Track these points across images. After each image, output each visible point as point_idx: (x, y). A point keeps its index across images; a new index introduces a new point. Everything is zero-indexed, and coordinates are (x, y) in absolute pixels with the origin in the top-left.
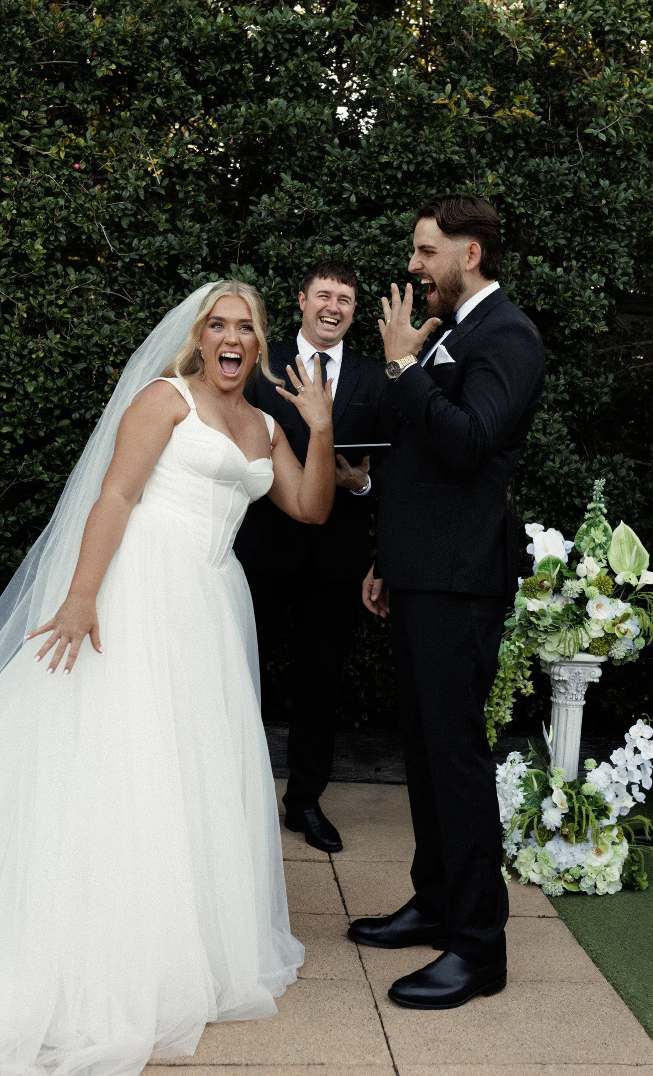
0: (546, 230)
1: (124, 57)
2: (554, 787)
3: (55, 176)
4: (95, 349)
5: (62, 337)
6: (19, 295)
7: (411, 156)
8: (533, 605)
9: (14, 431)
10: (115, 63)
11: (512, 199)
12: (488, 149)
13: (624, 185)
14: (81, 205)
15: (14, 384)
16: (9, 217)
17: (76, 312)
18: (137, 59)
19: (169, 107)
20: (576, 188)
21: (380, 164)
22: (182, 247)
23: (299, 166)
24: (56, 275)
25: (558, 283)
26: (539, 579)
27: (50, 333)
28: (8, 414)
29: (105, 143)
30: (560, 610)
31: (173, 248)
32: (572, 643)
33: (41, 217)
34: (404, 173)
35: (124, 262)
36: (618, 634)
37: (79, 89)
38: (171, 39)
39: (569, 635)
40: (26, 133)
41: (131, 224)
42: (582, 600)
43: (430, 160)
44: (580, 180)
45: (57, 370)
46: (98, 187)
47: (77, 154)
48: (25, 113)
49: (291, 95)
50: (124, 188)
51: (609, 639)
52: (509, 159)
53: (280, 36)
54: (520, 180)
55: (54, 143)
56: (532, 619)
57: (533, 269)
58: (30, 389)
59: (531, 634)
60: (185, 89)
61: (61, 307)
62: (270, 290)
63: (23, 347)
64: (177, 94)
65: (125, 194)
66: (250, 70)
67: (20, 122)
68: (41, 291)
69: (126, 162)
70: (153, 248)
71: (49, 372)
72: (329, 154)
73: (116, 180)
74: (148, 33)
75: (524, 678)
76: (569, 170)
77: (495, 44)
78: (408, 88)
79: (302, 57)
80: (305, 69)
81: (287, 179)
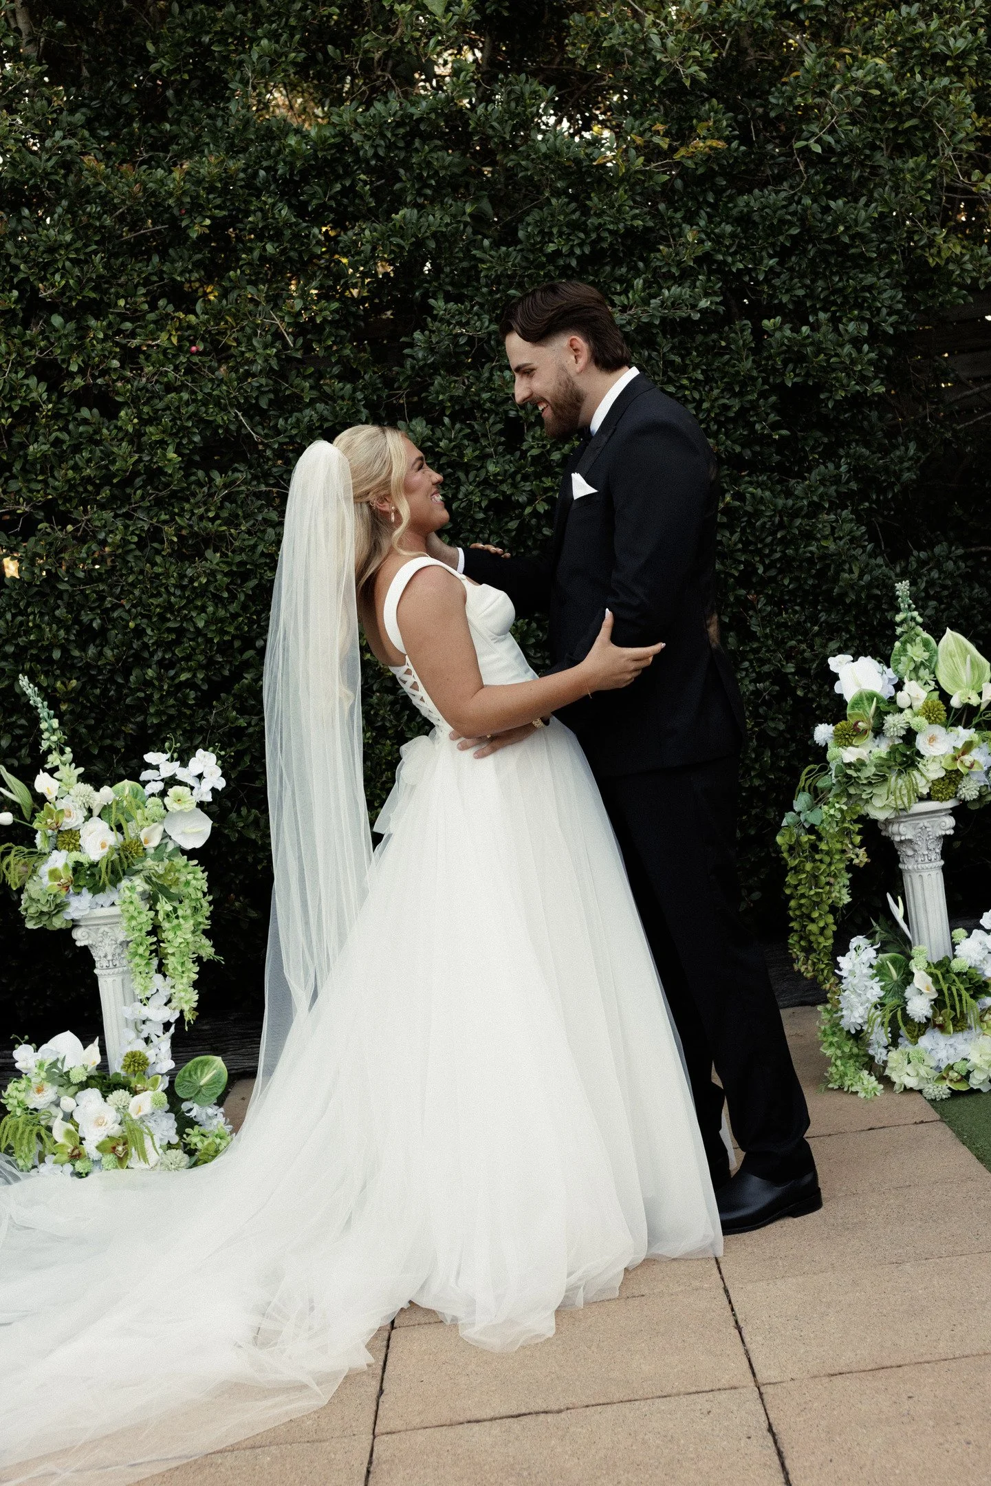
0: (776, 282)
1: (217, 207)
2: (914, 970)
3: (172, 367)
4: (263, 560)
5: (224, 555)
6: (164, 517)
7: (582, 235)
8: (850, 755)
9: (194, 676)
10: (209, 217)
11: (724, 255)
12: (681, 199)
13: (863, 200)
14: (210, 394)
15: (182, 622)
16: (130, 430)
17: (232, 521)
18: (233, 204)
19: (283, 252)
20: (803, 220)
21: (546, 255)
22: (336, 417)
23: (452, 284)
24: (200, 484)
25: (805, 346)
26: (851, 721)
27: (209, 553)
28: (183, 659)
29: (220, 312)
30: (884, 755)
31: (327, 420)
32: (904, 792)
33: (166, 420)
34: (580, 259)
35: (273, 450)
36: (962, 770)
37: (176, 258)
38: (267, 169)
39: (900, 782)
40: (128, 325)
41: (271, 402)
42: (910, 736)
43: (606, 234)
44: (805, 209)
45: (226, 595)
46: (223, 368)
47: (189, 335)
48: (122, 303)
49: (420, 200)
50: (254, 362)
51: (953, 777)
52: (709, 205)
53: (389, 135)
54: (729, 229)
55: (162, 330)
56: (849, 772)
57: (770, 336)
58: (201, 624)
59: (852, 791)
60: (297, 224)
61: (212, 520)
62: (450, 441)
63: (182, 576)
64: (288, 233)
65: (256, 368)
66: (365, 183)
67: (119, 314)
68: (187, 506)
69: (248, 330)
70: (302, 426)
71: (217, 599)
72: (483, 261)
73: (243, 353)
74: (238, 170)
75: (855, 846)
76: (790, 200)
77: (656, 68)
78: (558, 153)
79: (423, 151)
80: (429, 164)
81: (439, 304)
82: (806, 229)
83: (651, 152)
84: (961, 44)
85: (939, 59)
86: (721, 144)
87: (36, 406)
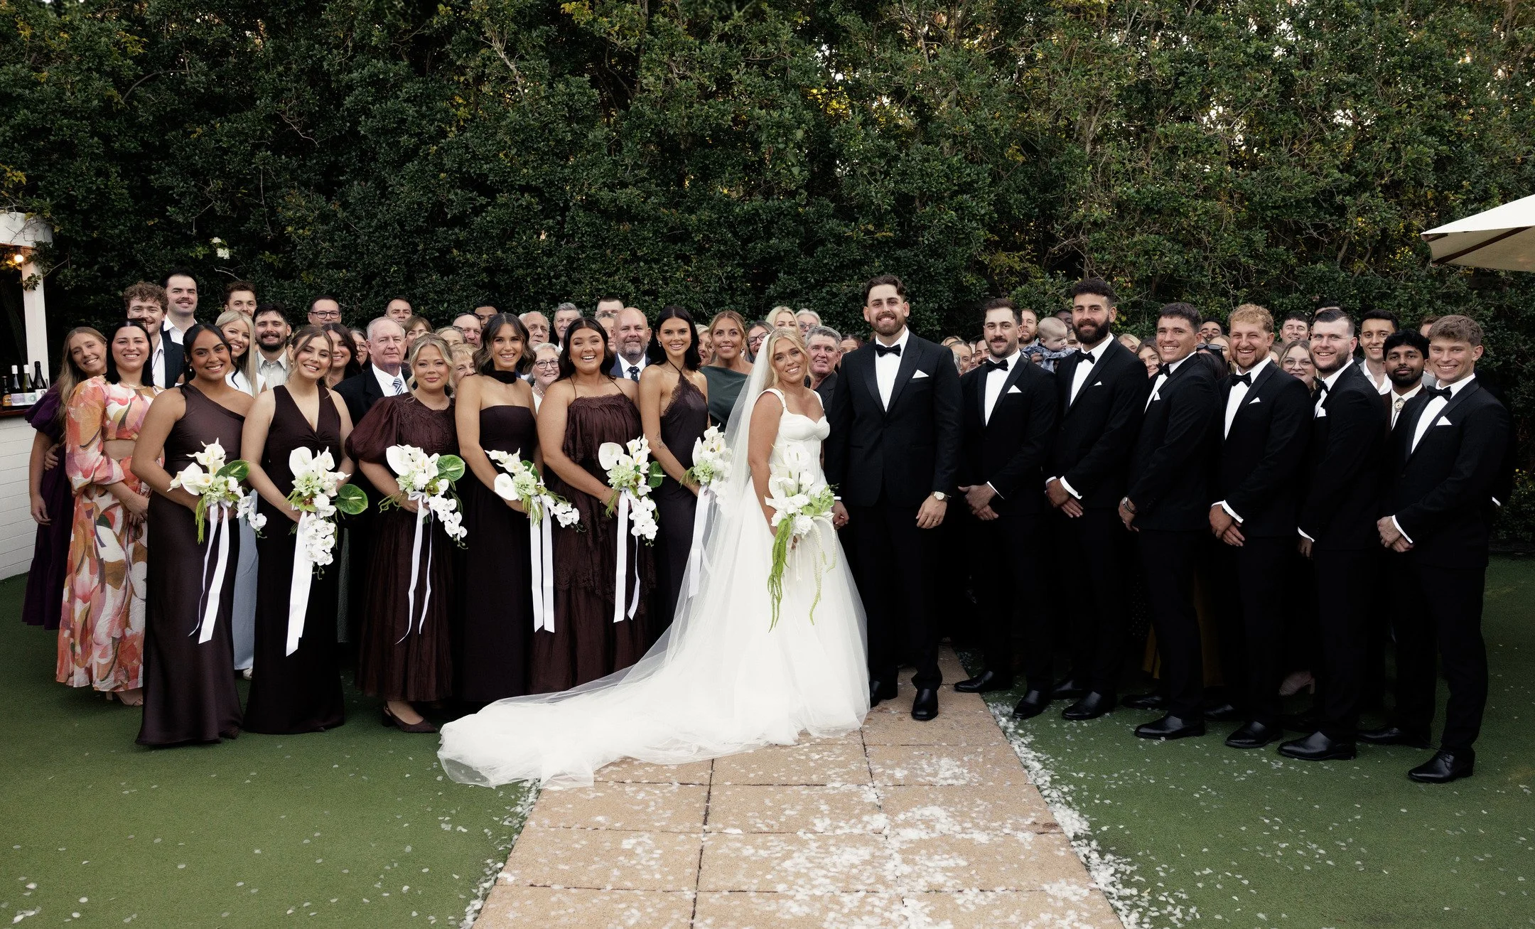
7: (837, 259)
12: (875, 249)
20: (919, 263)
29: (700, 267)
37: (687, 245)
40: (666, 268)
43: (846, 261)
46: (698, 288)
47: (688, 274)
48: (665, 260)
49: (780, 237)
50: (710, 287)
76: (916, 255)
77: (873, 203)
78: (833, 230)
79: (783, 220)
80: (785, 224)
81: (781, 275)
82: (919, 267)
83: (867, 232)
84: (983, 212)
85: (973, 217)
86: (891, 234)
87: (629, 294)
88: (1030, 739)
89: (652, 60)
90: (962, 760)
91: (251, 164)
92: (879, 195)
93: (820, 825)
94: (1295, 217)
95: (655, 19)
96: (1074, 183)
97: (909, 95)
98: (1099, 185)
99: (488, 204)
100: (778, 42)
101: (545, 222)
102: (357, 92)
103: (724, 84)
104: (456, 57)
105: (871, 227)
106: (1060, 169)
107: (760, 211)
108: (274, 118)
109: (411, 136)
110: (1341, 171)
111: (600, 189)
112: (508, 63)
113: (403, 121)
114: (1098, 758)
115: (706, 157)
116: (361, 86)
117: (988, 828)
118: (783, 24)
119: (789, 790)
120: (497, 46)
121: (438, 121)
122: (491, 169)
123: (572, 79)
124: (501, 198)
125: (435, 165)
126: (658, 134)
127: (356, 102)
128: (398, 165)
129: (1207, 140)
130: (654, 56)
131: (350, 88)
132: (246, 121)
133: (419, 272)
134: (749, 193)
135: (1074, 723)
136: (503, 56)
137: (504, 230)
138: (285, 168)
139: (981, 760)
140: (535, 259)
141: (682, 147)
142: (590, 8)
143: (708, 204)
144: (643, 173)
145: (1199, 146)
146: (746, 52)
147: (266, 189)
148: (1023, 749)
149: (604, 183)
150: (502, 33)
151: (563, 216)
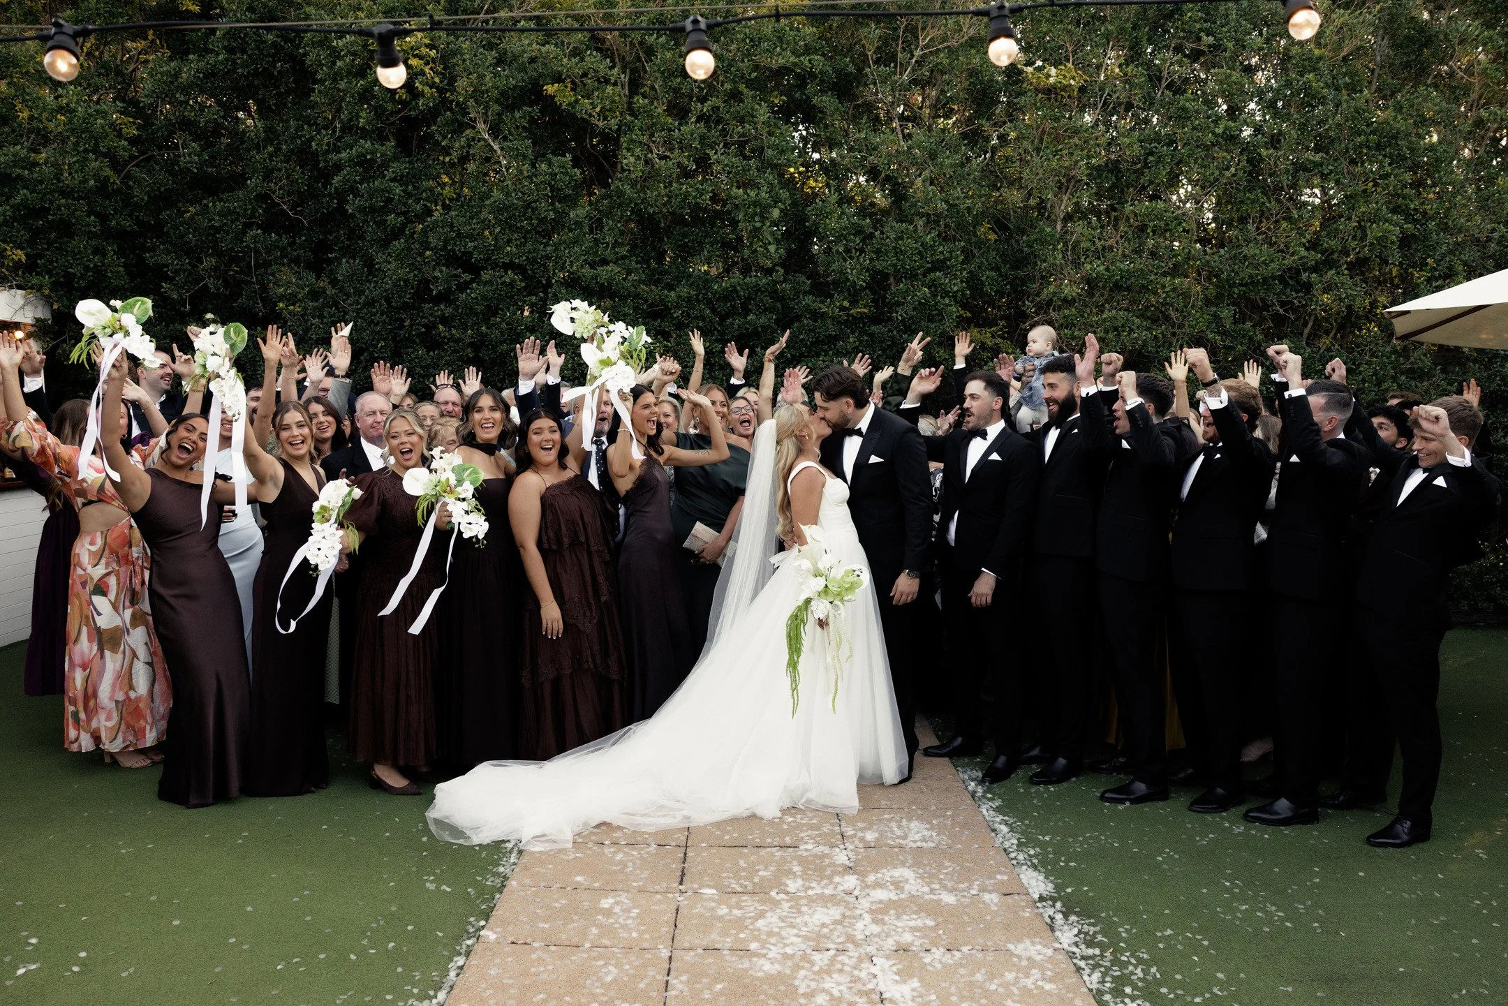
77: (848, 279)
78: (809, 306)
79: (760, 296)
80: (762, 300)
82: (893, 342)
83: (842, 308)
84: (955, 289)
85: (946, 294)
86: (866, 311)
88: (997, 803)
89: (632, 141)
90: (930, 823)
91: (242, 242)
92: (854, 272)
93: (793, 885)
94: (1262, 294)
95: (635, 100)
96: (1045, 261)
97: (883, 175)
98: (1069, 263)
99: (472, 281)
100: (755, 123)
101: (527, 299)
102: (345, 172)
103: (703, 163)
104: (440, 139)
105: (846, 304)
106: (1031, 247)
107: (738, 288)
108: (264, 197)
109: (398, 215)
110: (1307, 249)
111: (582, 266)
112: (492, 144)
113: (390, 200)
114: (1064, 822)
115: (684, 235)
116: (349, 166)
117: (956, 890)
118: (760, 105)
119: (763, 852)
120: (481, 126)
121: (424, 200)
122: (475, 247)
123: (554, 159)
124: (486, 276)
125: (421, 244)
126: (637, 212)
127: (345, 181)
128: (385, 243)
129: (1176, 218)
130: (634, 137)
131: (338, 168)
132: (236, 201)
133: (407, 348)
134: (728, 270)
135: (1041, 788)
136: (487, 136)
137: (488, 306)
138: (275, 246)
139: (949, 823)
140: (519, 334)
141: (663, 225)
142: (572, 89)
143: (687, 281)
144: (623, 251)
145: (1167, 225)
146: (724, 133)
147: (257, 266)
148: (991, 812)
149: (585, 260)
150: (486, 114)
151: (546, 293)
